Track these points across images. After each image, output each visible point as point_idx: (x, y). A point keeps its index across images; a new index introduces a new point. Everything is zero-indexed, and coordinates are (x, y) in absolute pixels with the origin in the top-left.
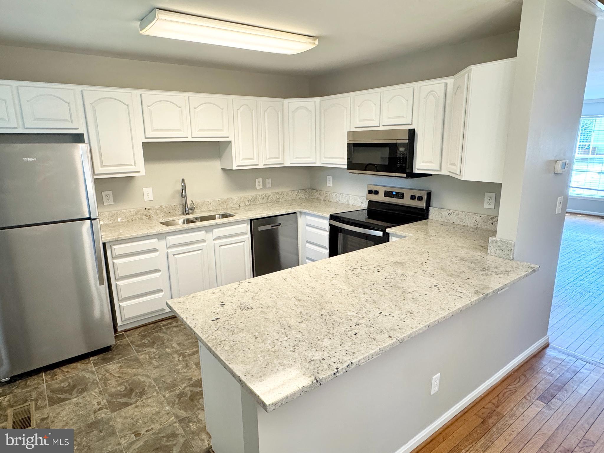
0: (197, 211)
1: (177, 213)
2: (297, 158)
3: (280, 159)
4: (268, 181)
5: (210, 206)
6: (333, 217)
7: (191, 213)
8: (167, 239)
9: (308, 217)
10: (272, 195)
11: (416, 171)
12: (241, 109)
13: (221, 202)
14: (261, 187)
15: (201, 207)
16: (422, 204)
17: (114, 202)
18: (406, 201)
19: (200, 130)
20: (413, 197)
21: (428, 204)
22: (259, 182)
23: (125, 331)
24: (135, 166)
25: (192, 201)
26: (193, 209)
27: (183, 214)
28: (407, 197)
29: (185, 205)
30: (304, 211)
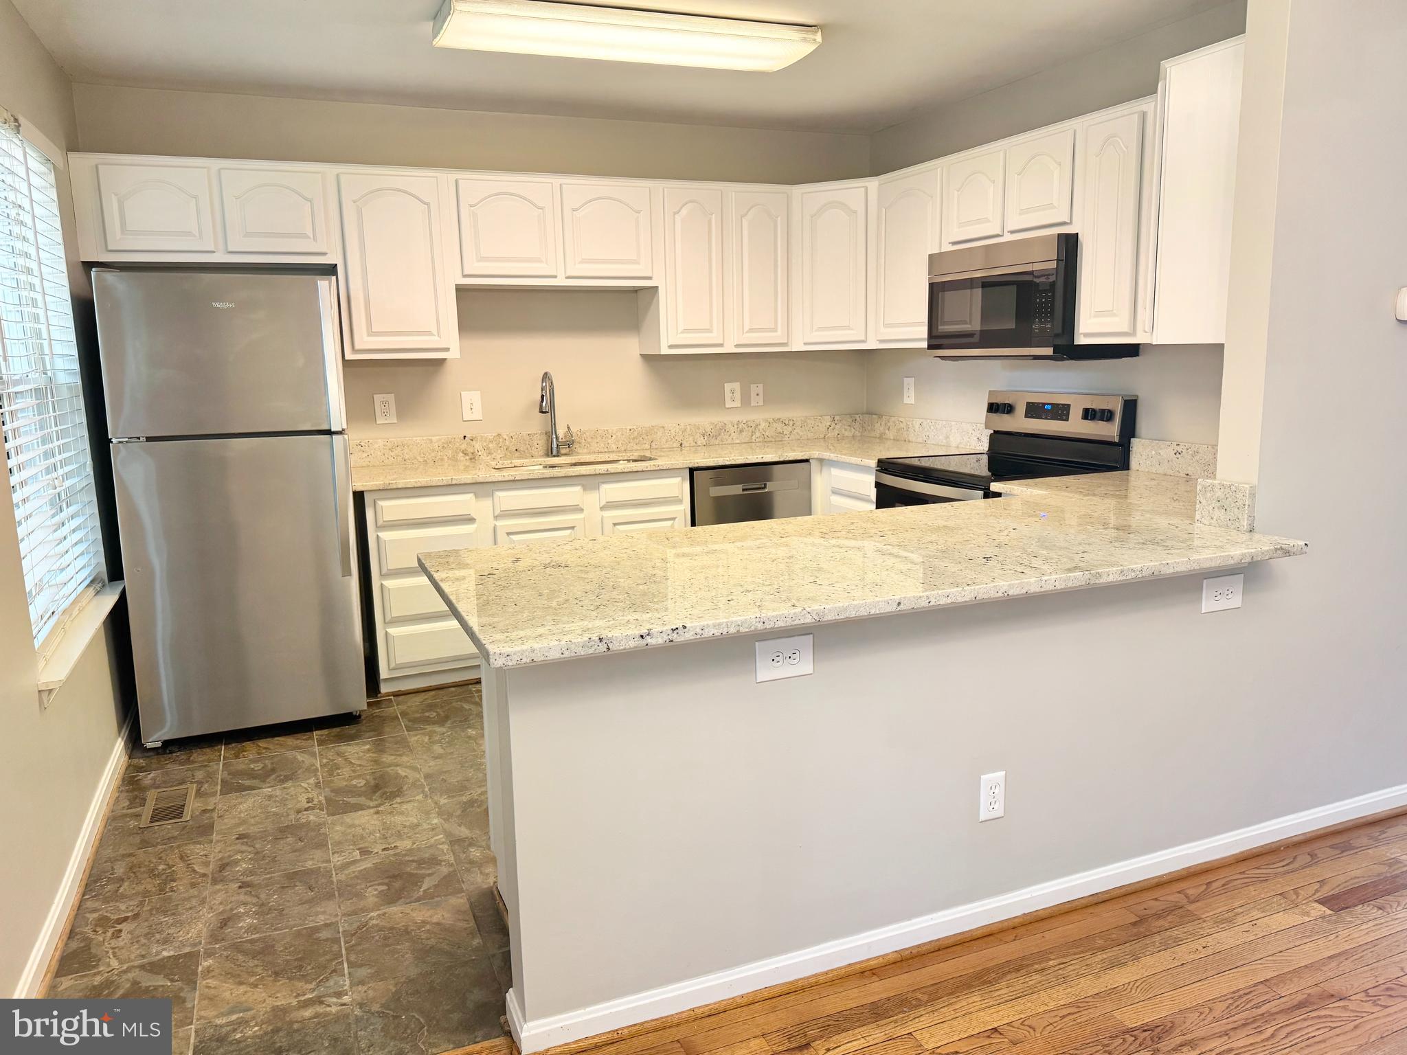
0: (580, 450)
1: (534, 452)
2: (820, 329)
3: (779, 333)
4: (757, 389)
5: (609, 441)
6: (885, 466)
7: (566, 454)
8: (495, 496)
9: (835, 471)
10: (763, 425)
11: (1081, 340)
12: (684, 211)
13: (636, 433)
14: (737, 404)
15: (589, 443)
16: (1110, 431)
17: (397, 419)
18: (1075, 426)
19: (584, 261)
20: (1089, 414)
21: (1129, 429)
22: (733, 392)
23: (397, 694)
24: (439, 335)
25: (568, 428)
26: (570, 444)
27: (548, 456)
28: (1076, 414)
29: (551, 433)
30: (826, 455)
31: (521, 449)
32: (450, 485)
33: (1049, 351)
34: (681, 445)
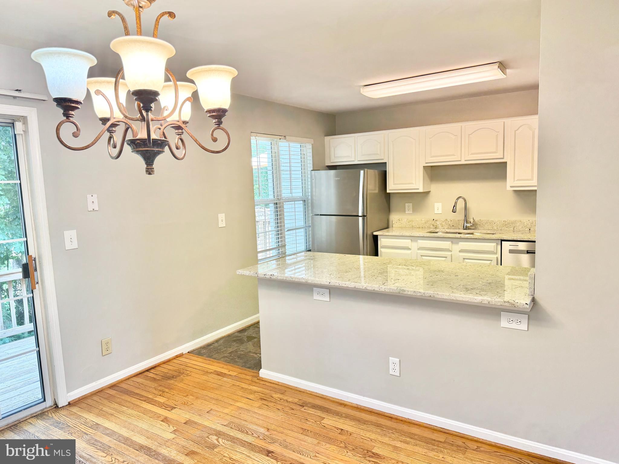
1: (460, 227)
5: (494, 225)
12: (520, 129)
17: (413, 211)
19: (472, 154)
25: (473, 218)
26: (476, 225)
29: (464, 220)
31: (455, 225)
32: (402, 236)
34: (530, 230)
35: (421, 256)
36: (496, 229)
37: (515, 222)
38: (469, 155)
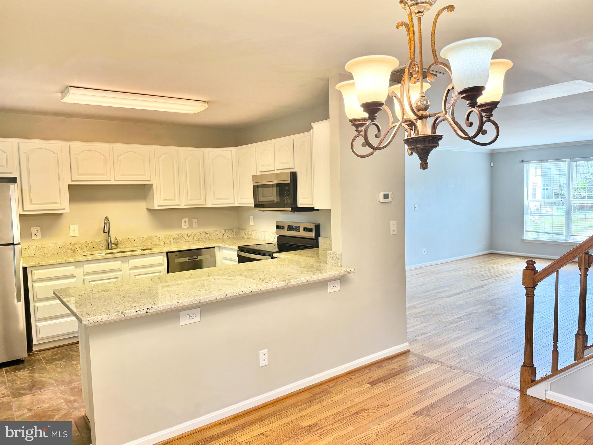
0: (121, 247)
1: (101, 248)
2: (217, 199)
3: (202, 200)
4: (194, 221)
5: (133, 243)
6: (241, 249)
7: (115, 249)
8: (84, 267)
9: (224, 251)
10: (198, 234)
11: (299, 206)
12: (163, 157)
13: (145, 239)
14: (187, 226)
15: (125, 244)
16: (312, 235)
17: (41, 237)
18: (302, 233)
19: (122, 175)
20: (306, 229)
21: (318, 235)
22: (185, 222)
23: (40, 351)
24: (61, 204)
25: (116, 238)
26: (116, 244)
27: (107, 249)
28: (302, 229)
29: (108, 241)
30: (220, 245)
31: (96, 247)
32: (64, 263)
33: (290, 209)
34: (164, 243)
35: (90, 282)
36: (136, 245)
37: (152, 237)
38: (118, 176)
